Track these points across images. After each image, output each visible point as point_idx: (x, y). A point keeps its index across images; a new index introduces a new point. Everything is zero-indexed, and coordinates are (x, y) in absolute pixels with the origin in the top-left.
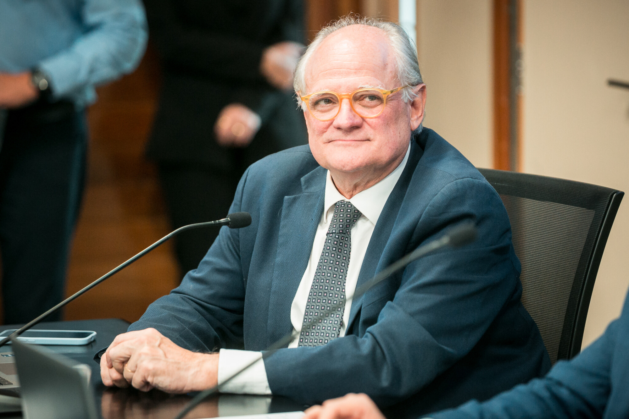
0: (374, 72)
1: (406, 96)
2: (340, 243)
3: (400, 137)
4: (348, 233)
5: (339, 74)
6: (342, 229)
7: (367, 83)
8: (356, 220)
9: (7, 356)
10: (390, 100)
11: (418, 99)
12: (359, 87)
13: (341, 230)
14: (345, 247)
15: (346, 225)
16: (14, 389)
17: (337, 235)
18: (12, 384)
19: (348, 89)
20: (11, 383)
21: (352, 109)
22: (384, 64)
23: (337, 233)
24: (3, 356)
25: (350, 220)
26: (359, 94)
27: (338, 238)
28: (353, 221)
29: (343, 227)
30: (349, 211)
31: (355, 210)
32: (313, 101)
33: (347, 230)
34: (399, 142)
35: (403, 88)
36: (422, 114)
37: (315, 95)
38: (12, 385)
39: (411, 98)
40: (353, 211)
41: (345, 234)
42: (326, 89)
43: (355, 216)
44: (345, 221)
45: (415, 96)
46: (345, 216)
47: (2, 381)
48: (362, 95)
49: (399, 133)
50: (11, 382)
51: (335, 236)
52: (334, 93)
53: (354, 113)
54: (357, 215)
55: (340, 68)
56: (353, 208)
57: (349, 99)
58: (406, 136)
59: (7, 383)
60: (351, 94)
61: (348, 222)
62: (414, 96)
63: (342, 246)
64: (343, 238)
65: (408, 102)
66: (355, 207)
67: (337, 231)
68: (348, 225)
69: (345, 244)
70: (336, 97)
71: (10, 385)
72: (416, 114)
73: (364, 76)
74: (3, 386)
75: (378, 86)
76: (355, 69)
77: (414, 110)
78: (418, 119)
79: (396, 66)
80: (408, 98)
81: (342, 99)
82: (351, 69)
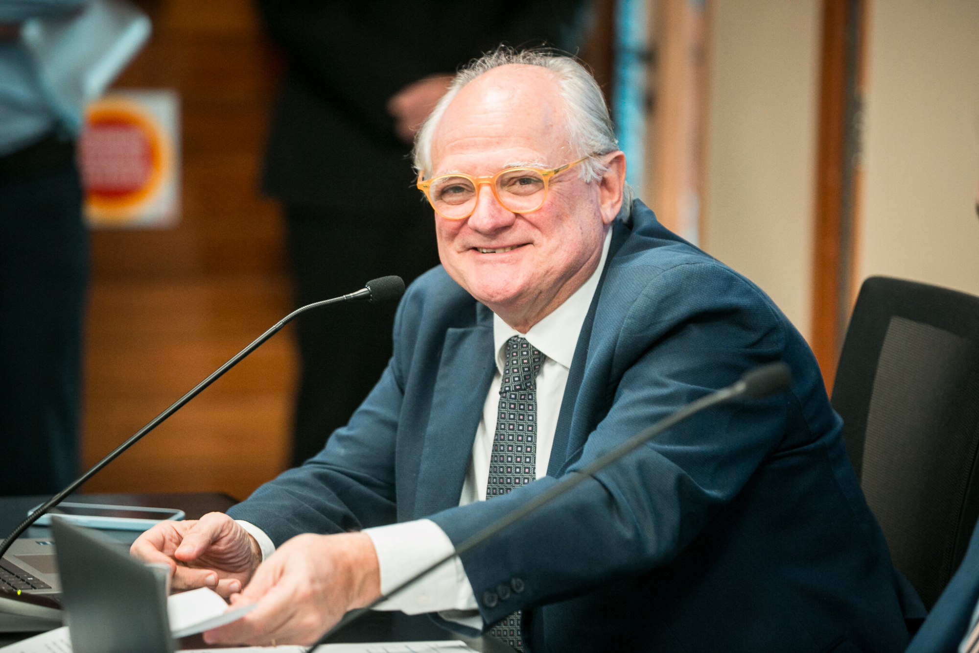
0: (529, 139)
1: (588, 173)
2: (520, 405)
3: (582, 233)
4: (530, 388)
5: (473, 146)
6: (519, 383)
7: (517, 159)
8: (539, 365)
9: (44, 543)
10: (556, 182)
11: (611, 174)
12: (504, 166)
13: (518, 385)
14: (529, 410)
15: (525, 376)
16: (53, 595)
17: (513, 394)
18: (51, 588)
19: (489, 171)
20: (48, 586)
21: (495, 199)
22: (546, 126)
23: (513, 391)
24: (38, 543)
25: (529, 368)
26: (508, 177)
27: (515, 398)
28: (535, 368)
29: (519, 380)
30: (525, 353)
31: (533, 352)
32: (437, 190)
33: (528, 383)
34: (582, 241)
35: (581, 161)
36: (620, 198)
37: (440, 179)
38: (50, 590)
39: (598, 175)
40: (530, 353)
41: (525, 390)
42: (454, 170)
43: (536, 360)
44: (521, 370)
45: (606, 171)
46: (520, 362)
47: (35, 582)
48: (512, 178)
49: (581, 228)
50: (49, 584)
51: (510, 396)
52: (467, 176)
53: (498, 206)
54: (540, 359)
55: (476, 137)
56: (531, 348)
57: (489, 184)
58: (593, 231)
59: (42, 586)
60: (493, 178)
61: (527, 371)
62: (603, 171)
63: (523, 409)
64: (523, 397)
65: (592, 181)
66: (533, 347)
67: (512, 388)
68: (527, 375)
69: (529, 405)
70: (472, 183)
71: (47, 590)
72: (611, 198)
73: (512, 147)
74: (36, 590)
75: (534, 161)
76: (498, 137)
77: (606, 193)
78: (613, 206)
79: (566, 127)
80: (592, 176)
81: (479, 186)
82: (491, 137)
